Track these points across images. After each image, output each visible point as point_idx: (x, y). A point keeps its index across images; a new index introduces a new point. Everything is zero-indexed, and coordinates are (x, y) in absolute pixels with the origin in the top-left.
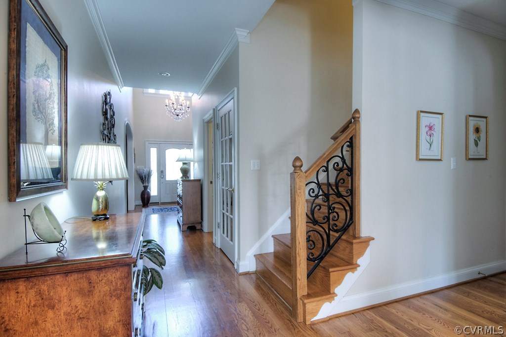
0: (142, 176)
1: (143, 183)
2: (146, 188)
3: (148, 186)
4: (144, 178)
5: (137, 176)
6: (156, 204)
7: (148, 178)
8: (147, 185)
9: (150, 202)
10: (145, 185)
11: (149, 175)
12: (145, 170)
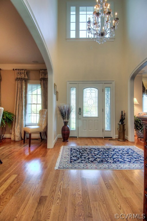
0: (63, 112)
1: (64, 119)
2: (66, 123)
3: (68, 122)
4: (65, 114)
5: (59, 112)
6: (74, 138)
7: (68, 114)
8: (67, 120)
9: (70, 136)
10: (65, 120)
11: (69, 112)
12: (65, 106)
